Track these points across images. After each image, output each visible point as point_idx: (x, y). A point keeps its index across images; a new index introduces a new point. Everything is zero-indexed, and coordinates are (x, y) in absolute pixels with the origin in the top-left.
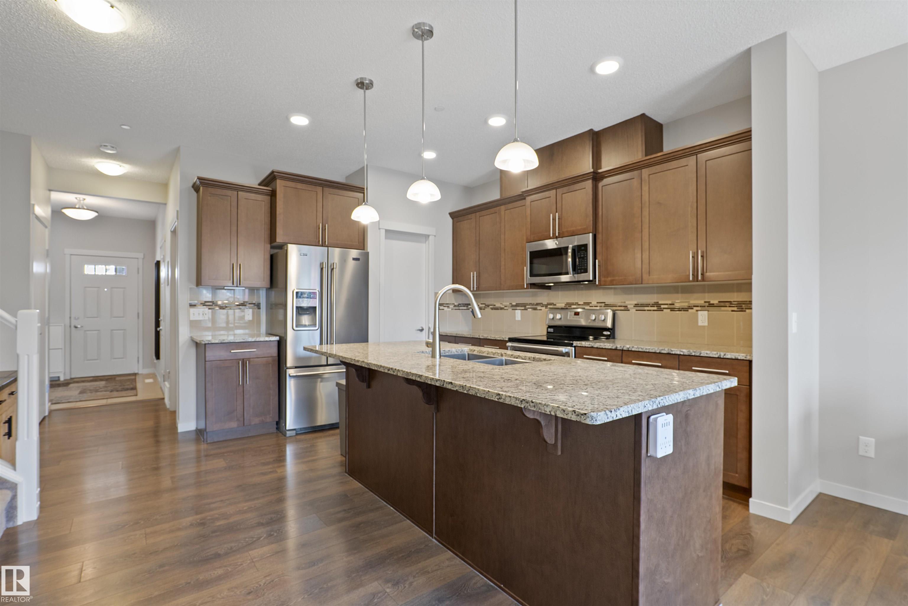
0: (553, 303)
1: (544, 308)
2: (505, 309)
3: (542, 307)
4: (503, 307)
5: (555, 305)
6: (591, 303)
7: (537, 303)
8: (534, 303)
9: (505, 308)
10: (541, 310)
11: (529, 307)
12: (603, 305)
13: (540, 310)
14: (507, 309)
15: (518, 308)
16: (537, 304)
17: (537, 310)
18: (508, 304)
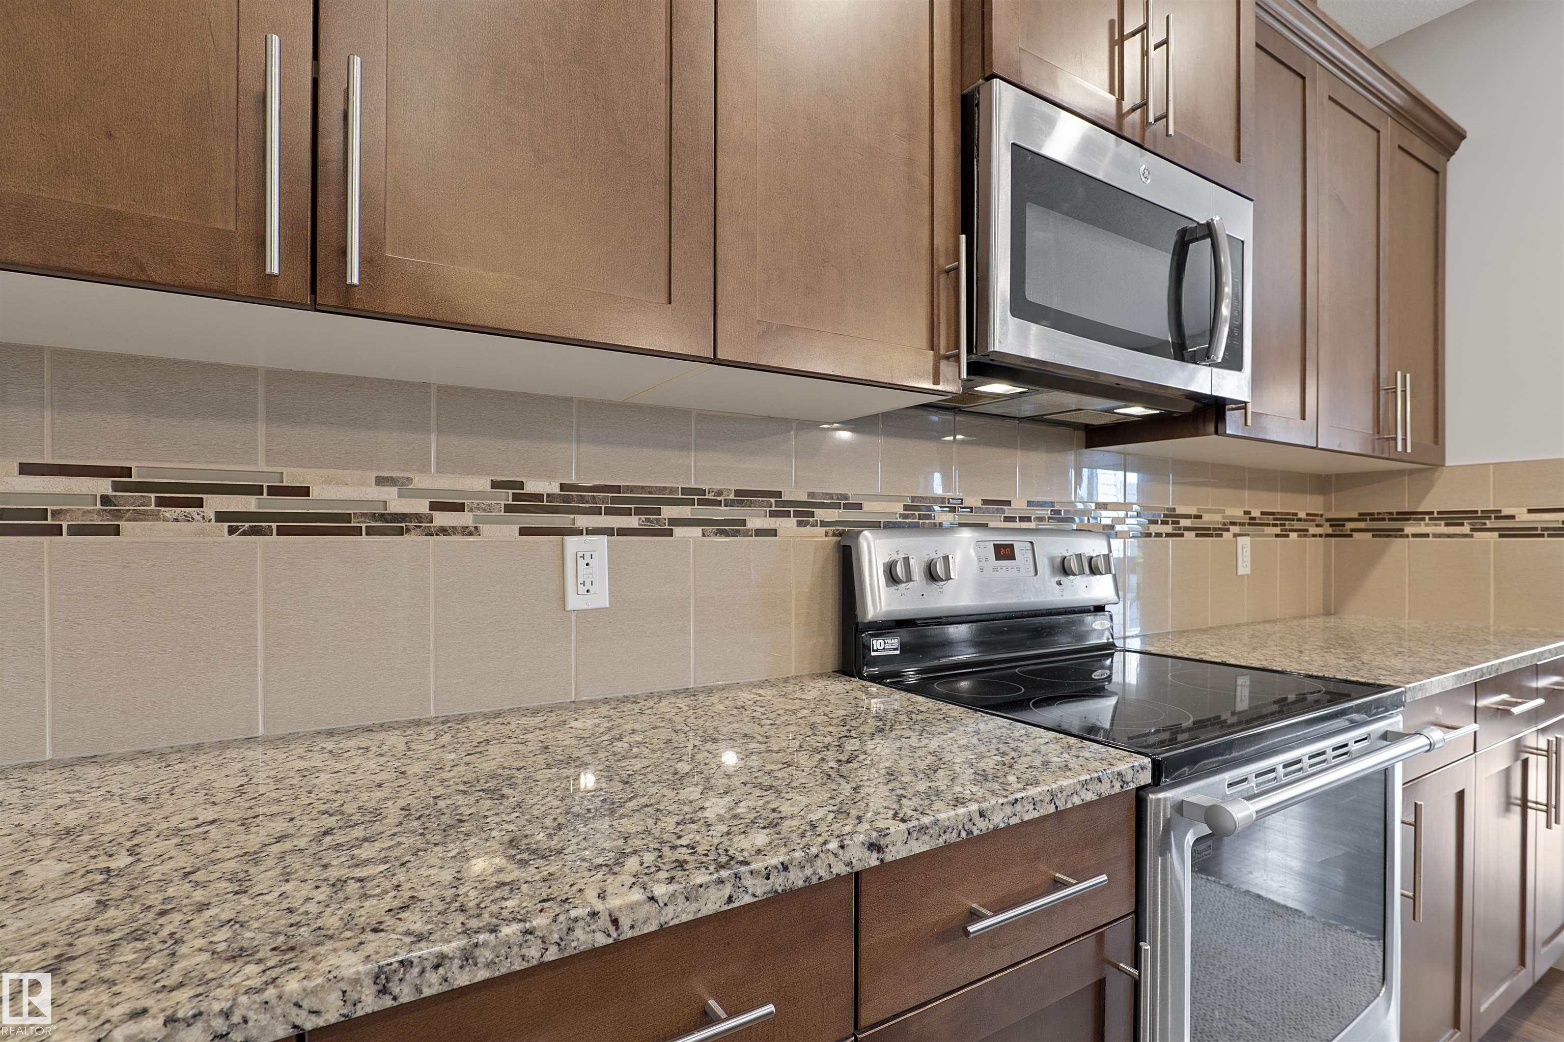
0: (846, 497)
1: (787, 525)
2: (444, 531)
3: (773, 514)
4: (422, 506)
5: (859, 506)
6: (1008, 503)
7: (738, 493)
8: (720, 493)
9: (442, 519)
10: (773, 533)
11: (684, 512)
12: (1046, 512)
13: (760, 532)
14: (466, 531)
15: (583, 521)
16: (744, 497)
17: (747, 534)
18: (482, 484)
